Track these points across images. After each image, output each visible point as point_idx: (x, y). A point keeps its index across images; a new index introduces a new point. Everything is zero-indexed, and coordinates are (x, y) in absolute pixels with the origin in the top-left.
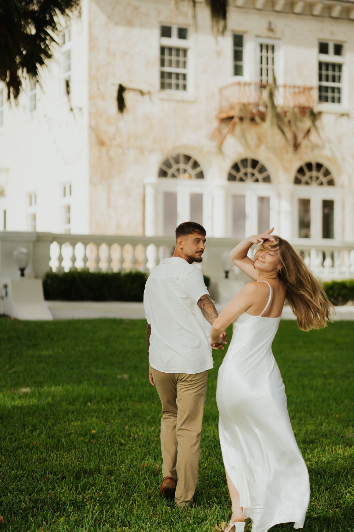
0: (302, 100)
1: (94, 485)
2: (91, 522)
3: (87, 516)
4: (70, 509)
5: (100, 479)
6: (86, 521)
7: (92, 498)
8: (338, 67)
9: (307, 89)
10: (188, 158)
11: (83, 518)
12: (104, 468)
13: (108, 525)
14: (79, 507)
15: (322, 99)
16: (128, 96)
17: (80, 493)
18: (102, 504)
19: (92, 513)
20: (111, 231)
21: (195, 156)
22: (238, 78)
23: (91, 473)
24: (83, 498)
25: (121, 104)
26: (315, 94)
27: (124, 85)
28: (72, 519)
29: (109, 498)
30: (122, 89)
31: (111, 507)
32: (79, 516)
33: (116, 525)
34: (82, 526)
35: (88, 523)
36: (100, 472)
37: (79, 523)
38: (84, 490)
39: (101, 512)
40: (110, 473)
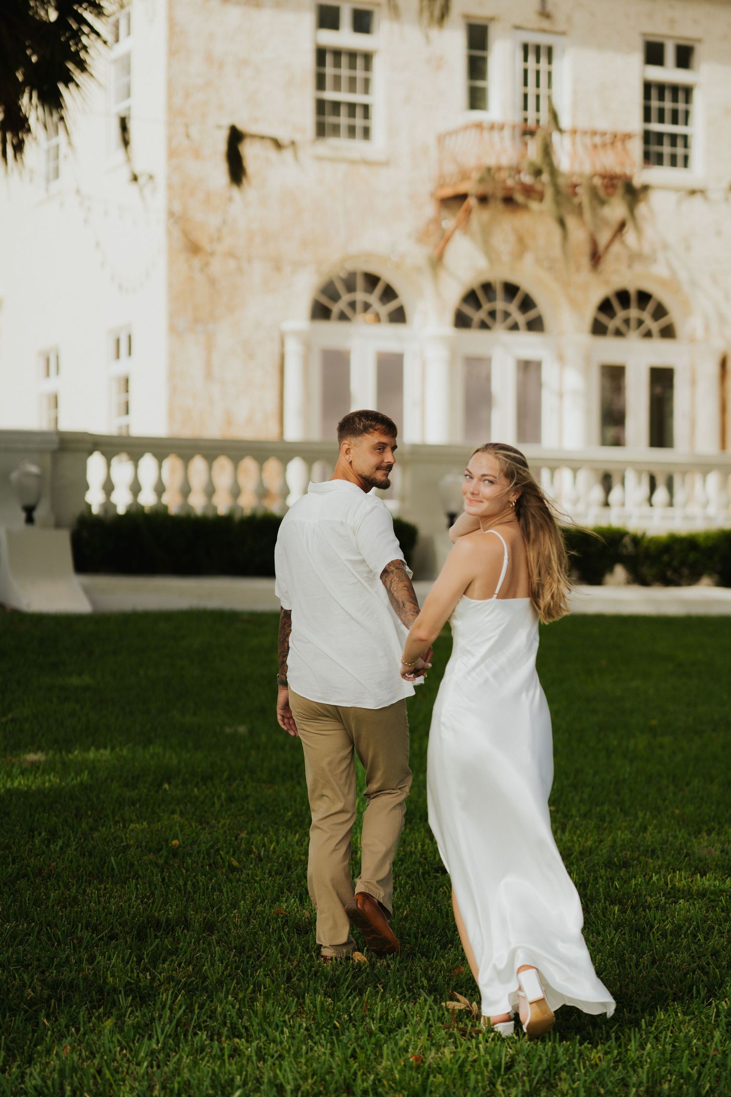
0: (610, 161)
1: (174, 952)
2: (169, 1029)
3: (160, 1017)
4: (124, 1001)
5: (188, 940)
6: (158, 1026)
7: (170, 979)
8: (684, 92)
9: (620, 139)
10: (372, 280)
11: (153, 1019)
12: (197, 918)
13: (203, 1034)
14: (143, 997)
15: (651, 158)
16: (249, 151)
17: (146, 969)
18: (191, 991)
19: (171, 1009)
20: (213, 431)
21: (388, 275)
22: (477, 115)
23: (170, 928)
24: (153, 979)
25: (236, 168)
26: (636, 147)
27: (241, 127)
28: (129, 1021)
29: (205, 978)
30: (236, 137)
31: (210, 998)
32: (144, 1015)
33: (220, 1035)
34: (150, 1037)
35: (162, 1029)
36: (187, 925)
37: (144, 1029)
38: (154, 962)
39: (190, 1009)
40: (209, 927)
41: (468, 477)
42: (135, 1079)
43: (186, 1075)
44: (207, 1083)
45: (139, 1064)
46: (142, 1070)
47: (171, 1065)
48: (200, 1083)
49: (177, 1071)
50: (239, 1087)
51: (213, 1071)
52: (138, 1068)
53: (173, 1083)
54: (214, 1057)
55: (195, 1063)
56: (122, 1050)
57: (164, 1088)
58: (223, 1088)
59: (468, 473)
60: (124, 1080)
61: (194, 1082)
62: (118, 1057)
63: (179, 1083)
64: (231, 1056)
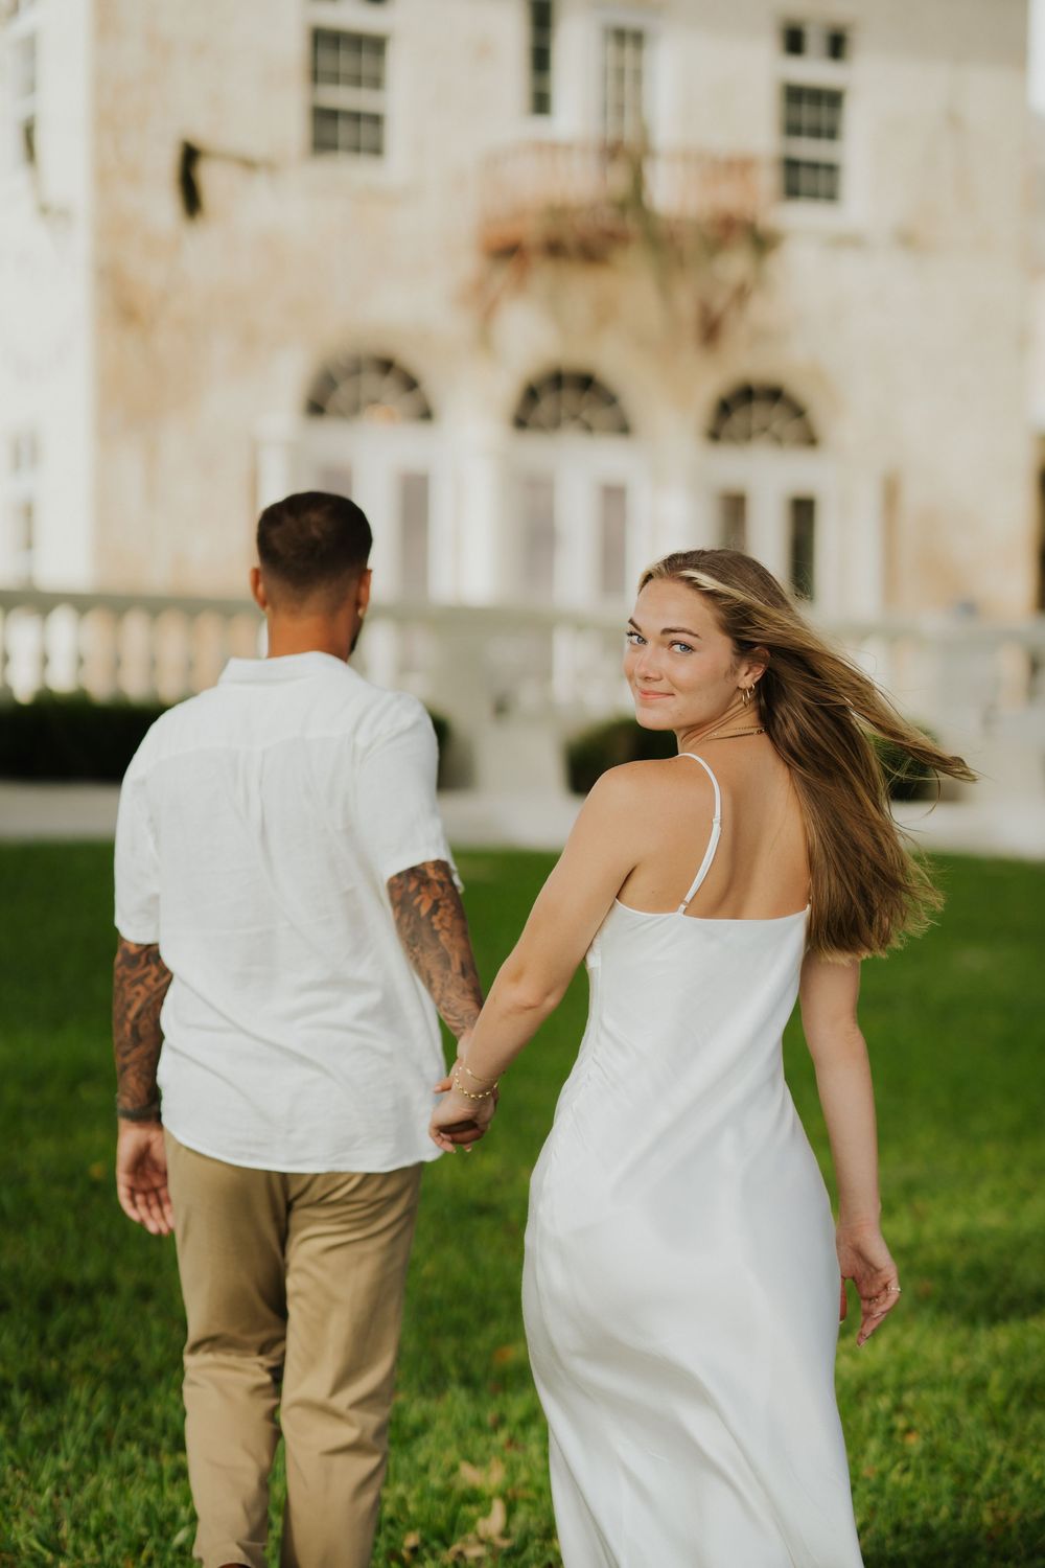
0: (728, 197)
1: (94, 1328)
2: (85, 1440)
3: (71, 1423)
4: (19, 1400)
5: (112, 1311)
6: (68, 1436)
7: (87, 1368)
8: (831, 99)
10: (387, 366)
11: (60, 1427)
12: (126, 1280)
13: (134, 1450)
14: (47, 1393)
15: (792, 191)
16: (210, 177)
17: (51, 1354)
18: (117, 1383)
19: (88, 1413)
20: (157, 577)
21: (411, 358)
22: (538, 127)
23: (86, 1294)
24: (62, 1367)
25: (191, 196)
26: (768, 180)
27: (202, 137)
28: (27, 1429)
29: (136, 1366)
30: (190, 156)
31: (145, 1396)
32: (47, 1419)
33: (157, 1448)
34: (56, 1452)
35: (73, 1441)
36: (111, 1288)
37: (48, 1441)
38: (65, 1341)
39: (115, 1411)
40: (145, 1293)
41: (635, 638)
42: (33, 1513)
43: (108, 1507)
44: (138, 1517)
45: (40, 1491)
46: (44, 1500)
47: (87, 1493)
48: (129, 1517)
49: (95, 1502)
50: (183, 1525)
51: (148, 1503)
52: (38, 1498)
53: (87, 1517)
54: (149, 1481)
55: (122, 1489)
56: (14, 1470)
57: (75, 1525)
58: (162, 1525)
59: (634, 630)
60: (17, 1515)
61: (120, 1518)
62: (10, 1481)
63: (97, 1518)
64: (174, 1479)
